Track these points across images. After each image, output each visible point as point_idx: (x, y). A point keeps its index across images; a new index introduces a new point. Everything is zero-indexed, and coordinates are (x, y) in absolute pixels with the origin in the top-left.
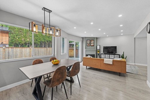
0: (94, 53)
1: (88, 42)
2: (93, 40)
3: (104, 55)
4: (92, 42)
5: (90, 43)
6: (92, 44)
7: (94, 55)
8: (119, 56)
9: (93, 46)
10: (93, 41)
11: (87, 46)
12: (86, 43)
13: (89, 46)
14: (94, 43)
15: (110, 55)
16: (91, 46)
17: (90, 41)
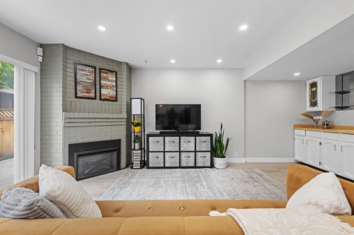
0: (119, 133)
1: (85, 76)
2: (112, 72)
3: (160, 139)
4: (106, 79)
5: (97, 85)
6: (104, 91)
7: (119, 141)
8: (209, 138)
9: (115, 99)
10: (112, 77)
11: (76, 97)
12: (73, 83)
13: (90, 101)
14: (119, 86)
15: (182, 138)
16: (101, 99)
17: (98, 71)
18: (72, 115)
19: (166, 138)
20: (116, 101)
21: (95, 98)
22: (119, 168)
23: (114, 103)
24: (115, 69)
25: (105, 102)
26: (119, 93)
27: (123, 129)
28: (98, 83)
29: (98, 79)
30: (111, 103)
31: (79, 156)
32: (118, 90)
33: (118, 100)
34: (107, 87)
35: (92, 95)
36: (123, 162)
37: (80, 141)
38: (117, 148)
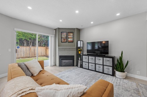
0: (73, 53)
1: (64, 35)
2: (71, 32)
3: (87, 57)
4: (70, 35)
5: (67, 38)
6: (69, 39)
8: (111, 59)
9: (72, 42)
10: (72, 34)
11: (61, 42)
12: (61, 38)
13: (65, 43)
14: (74, 37)
15: (96, 57)
16: (68, 42)
17: (67, 33)
18: (61, 47)
19: (89, 57)
20: (73, 42)
21: (66, 42)
22: (73, 66)
23: (73, 43)
24: (73, 31)
25: (69, 43)
26: (74, 39)
27: (75, 52)
28: (67, 37)
29: (67, 36)
30: (71, 43)
31: (62, 59)
32: (74, 38)
33: (74, 42)
34: (70, 38)
35: (66, 41)
36: (75, 64)
37: (62, 55)
38: (73, 58)
